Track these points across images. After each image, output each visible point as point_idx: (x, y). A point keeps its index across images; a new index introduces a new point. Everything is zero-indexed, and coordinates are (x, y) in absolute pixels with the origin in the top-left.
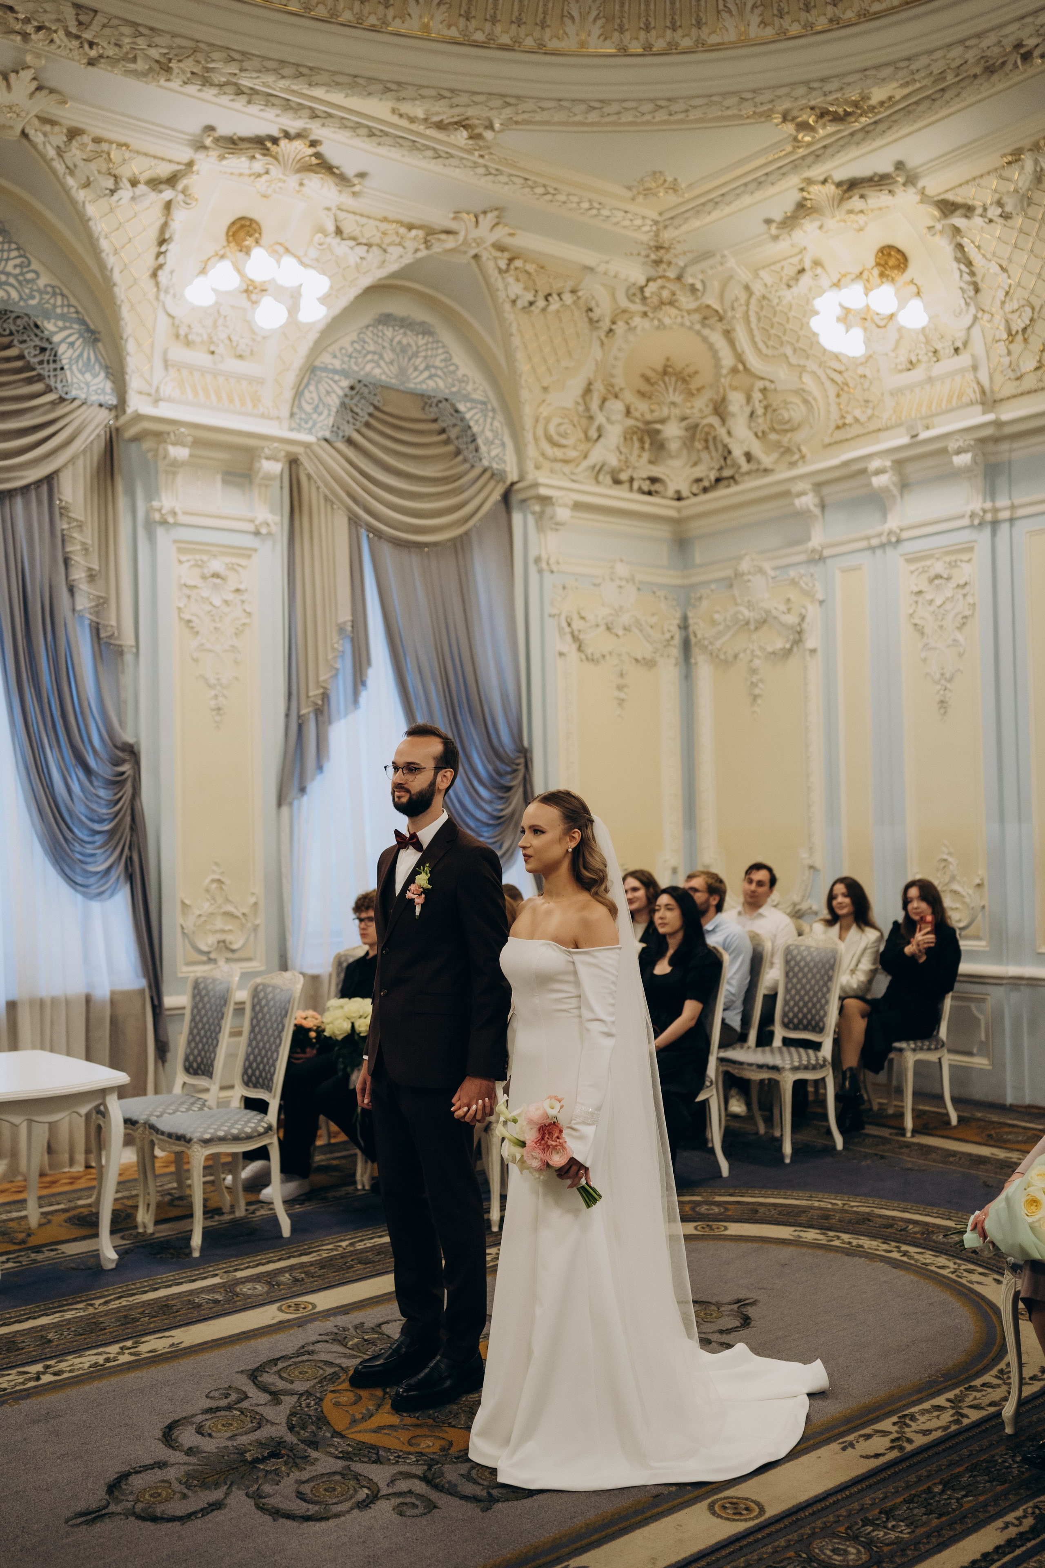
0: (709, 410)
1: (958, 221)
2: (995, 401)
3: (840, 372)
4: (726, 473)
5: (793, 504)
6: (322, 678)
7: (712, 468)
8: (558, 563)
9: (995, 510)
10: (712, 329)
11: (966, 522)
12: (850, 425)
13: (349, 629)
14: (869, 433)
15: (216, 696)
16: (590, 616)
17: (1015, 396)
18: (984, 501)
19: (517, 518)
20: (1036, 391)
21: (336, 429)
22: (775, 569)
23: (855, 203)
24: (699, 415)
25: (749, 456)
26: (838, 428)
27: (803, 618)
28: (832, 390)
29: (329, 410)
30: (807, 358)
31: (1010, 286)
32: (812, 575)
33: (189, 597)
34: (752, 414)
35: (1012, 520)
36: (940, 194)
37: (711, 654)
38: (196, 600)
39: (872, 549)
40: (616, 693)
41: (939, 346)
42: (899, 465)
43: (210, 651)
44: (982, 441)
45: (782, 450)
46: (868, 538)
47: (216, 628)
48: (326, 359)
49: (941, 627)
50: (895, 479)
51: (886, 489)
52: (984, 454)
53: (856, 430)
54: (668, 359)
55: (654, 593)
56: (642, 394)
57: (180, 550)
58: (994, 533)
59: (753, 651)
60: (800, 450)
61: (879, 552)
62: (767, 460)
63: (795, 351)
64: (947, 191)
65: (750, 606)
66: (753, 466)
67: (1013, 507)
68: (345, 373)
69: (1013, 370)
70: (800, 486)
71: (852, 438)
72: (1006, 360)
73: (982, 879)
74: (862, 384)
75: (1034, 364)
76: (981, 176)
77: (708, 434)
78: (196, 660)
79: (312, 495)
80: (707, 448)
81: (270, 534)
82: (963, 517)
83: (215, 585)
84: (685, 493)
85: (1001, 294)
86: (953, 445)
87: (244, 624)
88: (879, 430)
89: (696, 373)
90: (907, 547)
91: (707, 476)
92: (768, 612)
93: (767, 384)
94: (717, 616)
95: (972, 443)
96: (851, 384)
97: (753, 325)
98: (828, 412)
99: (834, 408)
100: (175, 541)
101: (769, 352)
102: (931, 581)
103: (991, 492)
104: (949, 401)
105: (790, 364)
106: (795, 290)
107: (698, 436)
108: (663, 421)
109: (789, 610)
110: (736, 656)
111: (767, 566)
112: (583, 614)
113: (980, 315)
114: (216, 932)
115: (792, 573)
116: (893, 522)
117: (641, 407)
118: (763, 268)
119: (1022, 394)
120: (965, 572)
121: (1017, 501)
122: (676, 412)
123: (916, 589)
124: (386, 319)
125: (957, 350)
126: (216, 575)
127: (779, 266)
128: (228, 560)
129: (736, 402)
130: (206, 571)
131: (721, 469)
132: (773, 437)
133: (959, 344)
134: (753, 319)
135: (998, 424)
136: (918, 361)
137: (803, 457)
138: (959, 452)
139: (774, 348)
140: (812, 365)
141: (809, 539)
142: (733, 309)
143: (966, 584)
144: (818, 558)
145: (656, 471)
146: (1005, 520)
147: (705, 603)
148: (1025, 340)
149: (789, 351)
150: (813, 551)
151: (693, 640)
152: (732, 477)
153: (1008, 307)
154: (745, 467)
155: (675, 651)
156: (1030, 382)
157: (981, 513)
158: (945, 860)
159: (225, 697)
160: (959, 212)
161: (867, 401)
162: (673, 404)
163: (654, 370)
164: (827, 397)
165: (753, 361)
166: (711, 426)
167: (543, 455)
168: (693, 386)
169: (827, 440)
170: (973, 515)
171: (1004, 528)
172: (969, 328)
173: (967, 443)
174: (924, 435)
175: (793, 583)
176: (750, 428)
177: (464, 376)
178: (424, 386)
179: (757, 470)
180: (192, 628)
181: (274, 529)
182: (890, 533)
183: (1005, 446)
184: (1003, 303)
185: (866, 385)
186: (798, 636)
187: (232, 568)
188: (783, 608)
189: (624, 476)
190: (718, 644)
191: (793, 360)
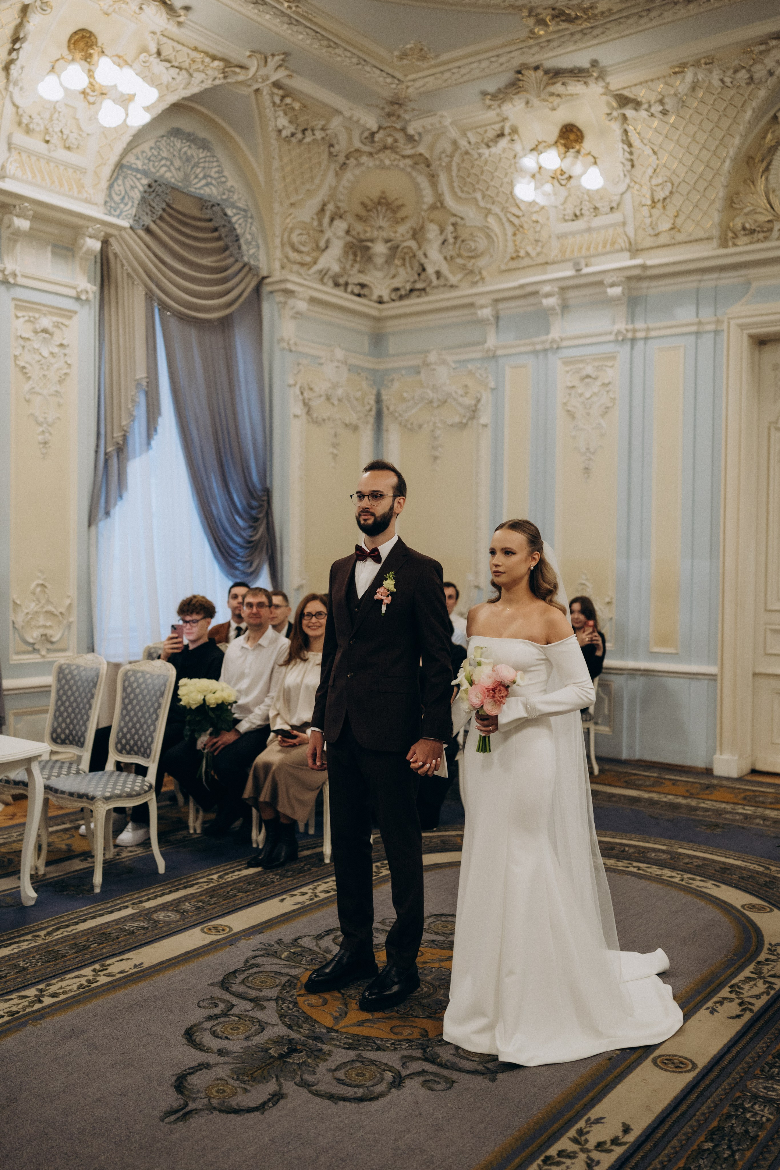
0: (409, 236)
1: (629, 112)
2: (637, 250)
3: (518, 217)
4: (419, 285)
5: (476, 313)
6: (123, 423)
7: (408, 281)
8: (296, 344)
9: (635, 331)
10: (419, 172)
11: (612, 337)
12: (522, 258)
13: (144, 384)
14: (537, 265)
15: (43, 432)
16: (316, 389)
17: (653, 248)
18: (627, 324)
19: (266, 307)
20: (669, 245)
21: (137, 219)
22: (455, 362)
23: (558, 88)
24: (401, 239)
25: (438, 274)
26: (512, 259)
27: (479, 401)
28: (510, 230)
29: (133, 202)
30: (493, 203)
31: (657, 166)
32: (486, 369)
33: (23, 347)
34: (444, 242)
35: (646, 339)
36: (619, 90)
37: (400, 424)
38: (29, 351)
39: (536, 352)
40: (331, 450)
41: (598, 205)
42: (563, 289)
43: (39, 394)
44: (629, 279)
45: (466, 271)
46: (533, 344)
47: (44, 375)
48: (131, 159)
49: (588, 414)
50: (560, 301)
51: (553, 309)
52: (629, 289)
53: (527, 262)
54: (383, 192)
55: (359, 374)
56: (359, 217)
57: (17, 307)
58: (632, 348)
59: (435, 423)
60: (480, 273)
61: (541, 356)
62: (453, 279)
63: (484, 196)
64: (624, 88)
65: (435, 388)
66: (442, 282)
67: (648, 330)
68: (145, 173)
69: (653, 229)
70: (482, 301)
71: (523, 268)
72: (648, 221)
73: (611, 599)
74: (534, 228)
75: (669, 225)
76: (652, 80)
77: (406, 253)
78: (28, 401)
79: (118, 272)
80: (404, 265)
81: (87, 300)
82: (610, 333)
83: (44, 339)
84: (386, 298)
85: (650, 171)
86: (608, 280)
87: (66, 374)
88: (546, 263)
89: (403, 205)
90: (566, 353)
91: (404, 287)
92: (449, 395)
93: (459, 220)
94: (405, 395)
95: (623, 279)
96: (526, 226)
97: (454, 173)
98: (506, 246)
99: (510, 244)
100: (14, 299)
101: (464, 195)
102: (582, 379)
103: (632, 318)
104: (604, 246)
105: (478, 206)
106: (493, 150)
107: (398, 255)
108: (372, 241)
109: (466, 393)
110: (420, 426)
111: (450, 359)
112: (312, 386)
113: (632, 184)
114: (39, 627)
115: (470, 366)
116: (555, 333)
117: (359, 227)
118: (471, 129)
119: (658, 247)
120: (610, 374)
121: (651, 325)
122: (384, 234)
123: (570, 385)
124: (176, 133)
125: (612, 208)
126: (45, 331)
127: (484, 129)
128: (55, 319)
129: (432, 231)
130: (37, 326)
131: (415, 282)
132: (460, 261)
133: (614, 205)
134: (454, 168)
135: (644, 267)
136: (582, 214)
137: (483, 279)
138: (612, 285)
139: (468, 193)
140: (496, 209)
141: (485, 342)
142: (440, 159)
143: (609, 383)
144: (492, 357)
145: (364, 279)
146: (641, 339)
147: (396, 384)
148: (664, 207)
149: (479, 196)
150: (488, 350)
151: (385, 412)
152: (424, 290)
153: (654, 181)
154: (435, 282)
155: (371, 420)
156: (664, 239)
157: (625, 332)
158: (584, 584)
159: (50, 433)
160: (631, 105)
161: (537, 241)
162: (381, 228)
163: (371, 200)
164: (506, 235)
165: (450, 202)
166: (409, 248)
167: (287, 257)
168: (399, 215)
169: (503, 267)
170: (618, 333)
171: (640, 344)
172: (622, 194)
173: (619, 279)
174: (586, 270)
175: (471, 373)
176: (441, 252)
177: (232, 187)
178: (202, 192)
179: (445, 285)
180: (26, 373)
181: (91, 296)
182: (553, 341)
183: (644, 284)
184: (651, 177)
185: (538, 229)
186: (474, 412)
187: (57, 325)
188: (461, 392)
189: (342, 281)
190: (407, 416)
191: (482, 204)
